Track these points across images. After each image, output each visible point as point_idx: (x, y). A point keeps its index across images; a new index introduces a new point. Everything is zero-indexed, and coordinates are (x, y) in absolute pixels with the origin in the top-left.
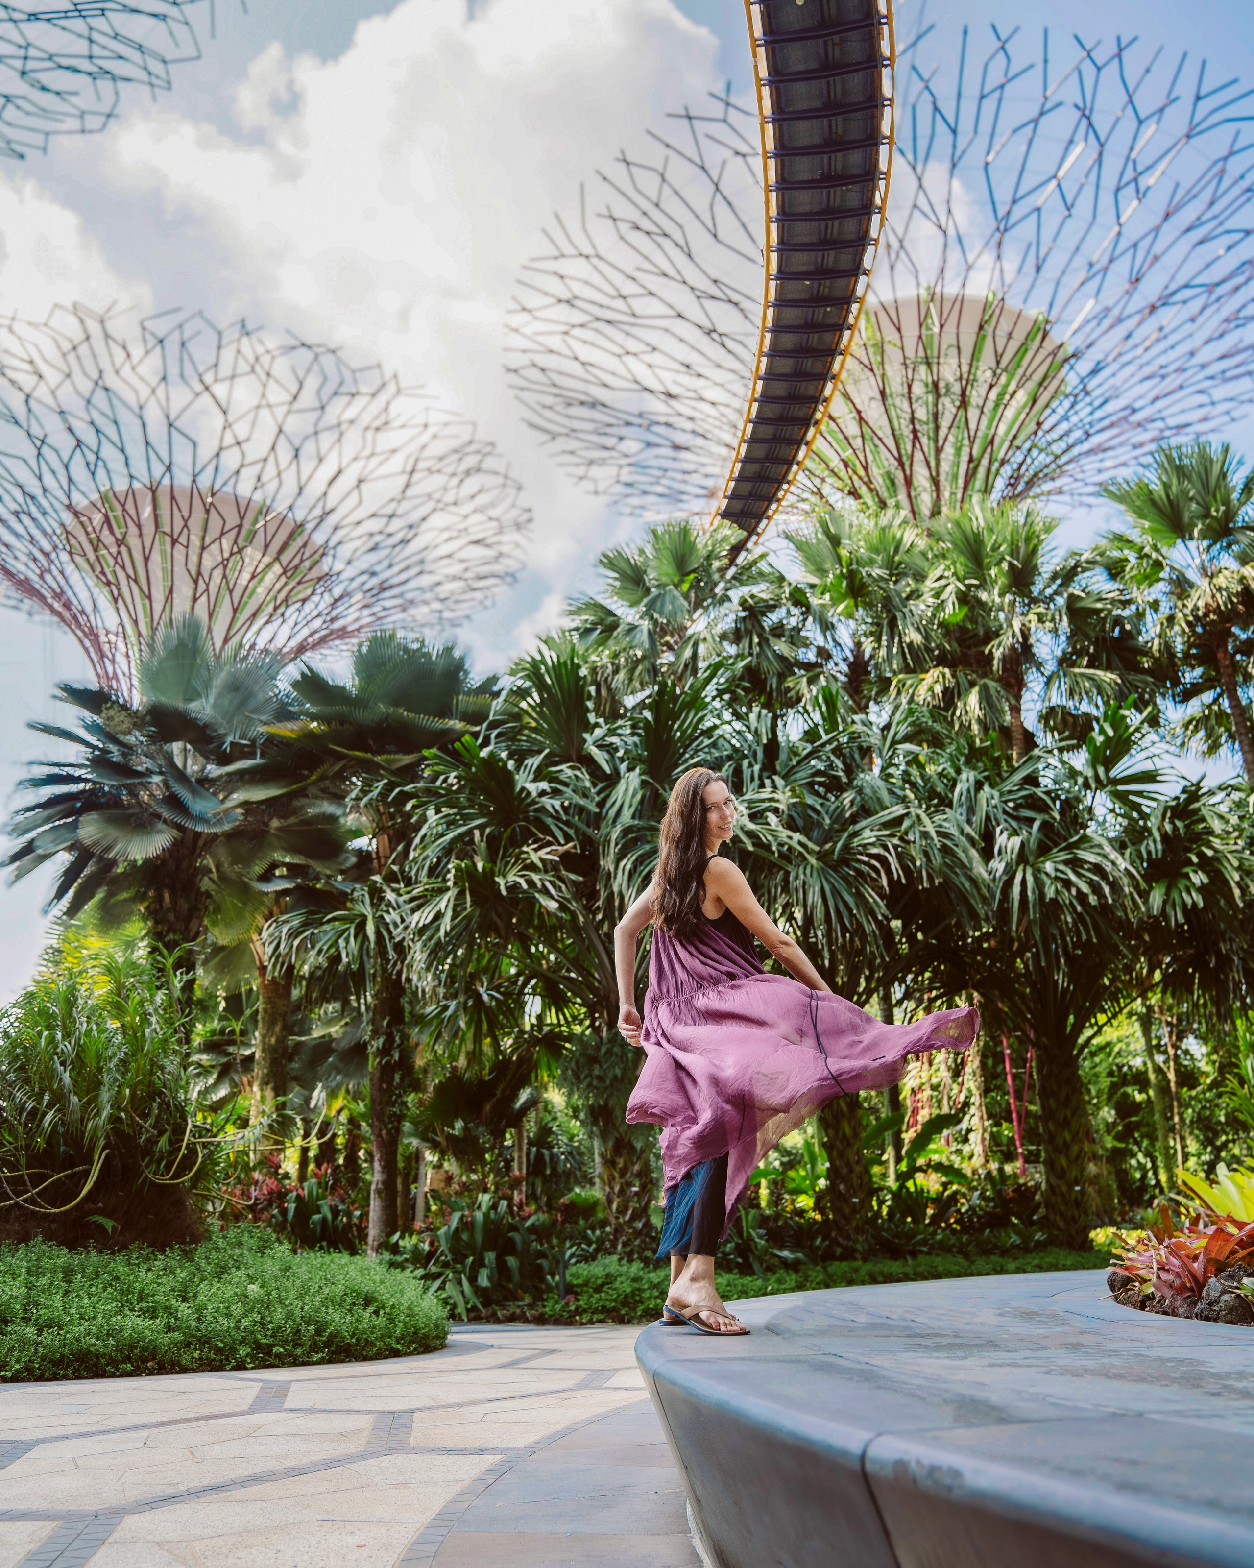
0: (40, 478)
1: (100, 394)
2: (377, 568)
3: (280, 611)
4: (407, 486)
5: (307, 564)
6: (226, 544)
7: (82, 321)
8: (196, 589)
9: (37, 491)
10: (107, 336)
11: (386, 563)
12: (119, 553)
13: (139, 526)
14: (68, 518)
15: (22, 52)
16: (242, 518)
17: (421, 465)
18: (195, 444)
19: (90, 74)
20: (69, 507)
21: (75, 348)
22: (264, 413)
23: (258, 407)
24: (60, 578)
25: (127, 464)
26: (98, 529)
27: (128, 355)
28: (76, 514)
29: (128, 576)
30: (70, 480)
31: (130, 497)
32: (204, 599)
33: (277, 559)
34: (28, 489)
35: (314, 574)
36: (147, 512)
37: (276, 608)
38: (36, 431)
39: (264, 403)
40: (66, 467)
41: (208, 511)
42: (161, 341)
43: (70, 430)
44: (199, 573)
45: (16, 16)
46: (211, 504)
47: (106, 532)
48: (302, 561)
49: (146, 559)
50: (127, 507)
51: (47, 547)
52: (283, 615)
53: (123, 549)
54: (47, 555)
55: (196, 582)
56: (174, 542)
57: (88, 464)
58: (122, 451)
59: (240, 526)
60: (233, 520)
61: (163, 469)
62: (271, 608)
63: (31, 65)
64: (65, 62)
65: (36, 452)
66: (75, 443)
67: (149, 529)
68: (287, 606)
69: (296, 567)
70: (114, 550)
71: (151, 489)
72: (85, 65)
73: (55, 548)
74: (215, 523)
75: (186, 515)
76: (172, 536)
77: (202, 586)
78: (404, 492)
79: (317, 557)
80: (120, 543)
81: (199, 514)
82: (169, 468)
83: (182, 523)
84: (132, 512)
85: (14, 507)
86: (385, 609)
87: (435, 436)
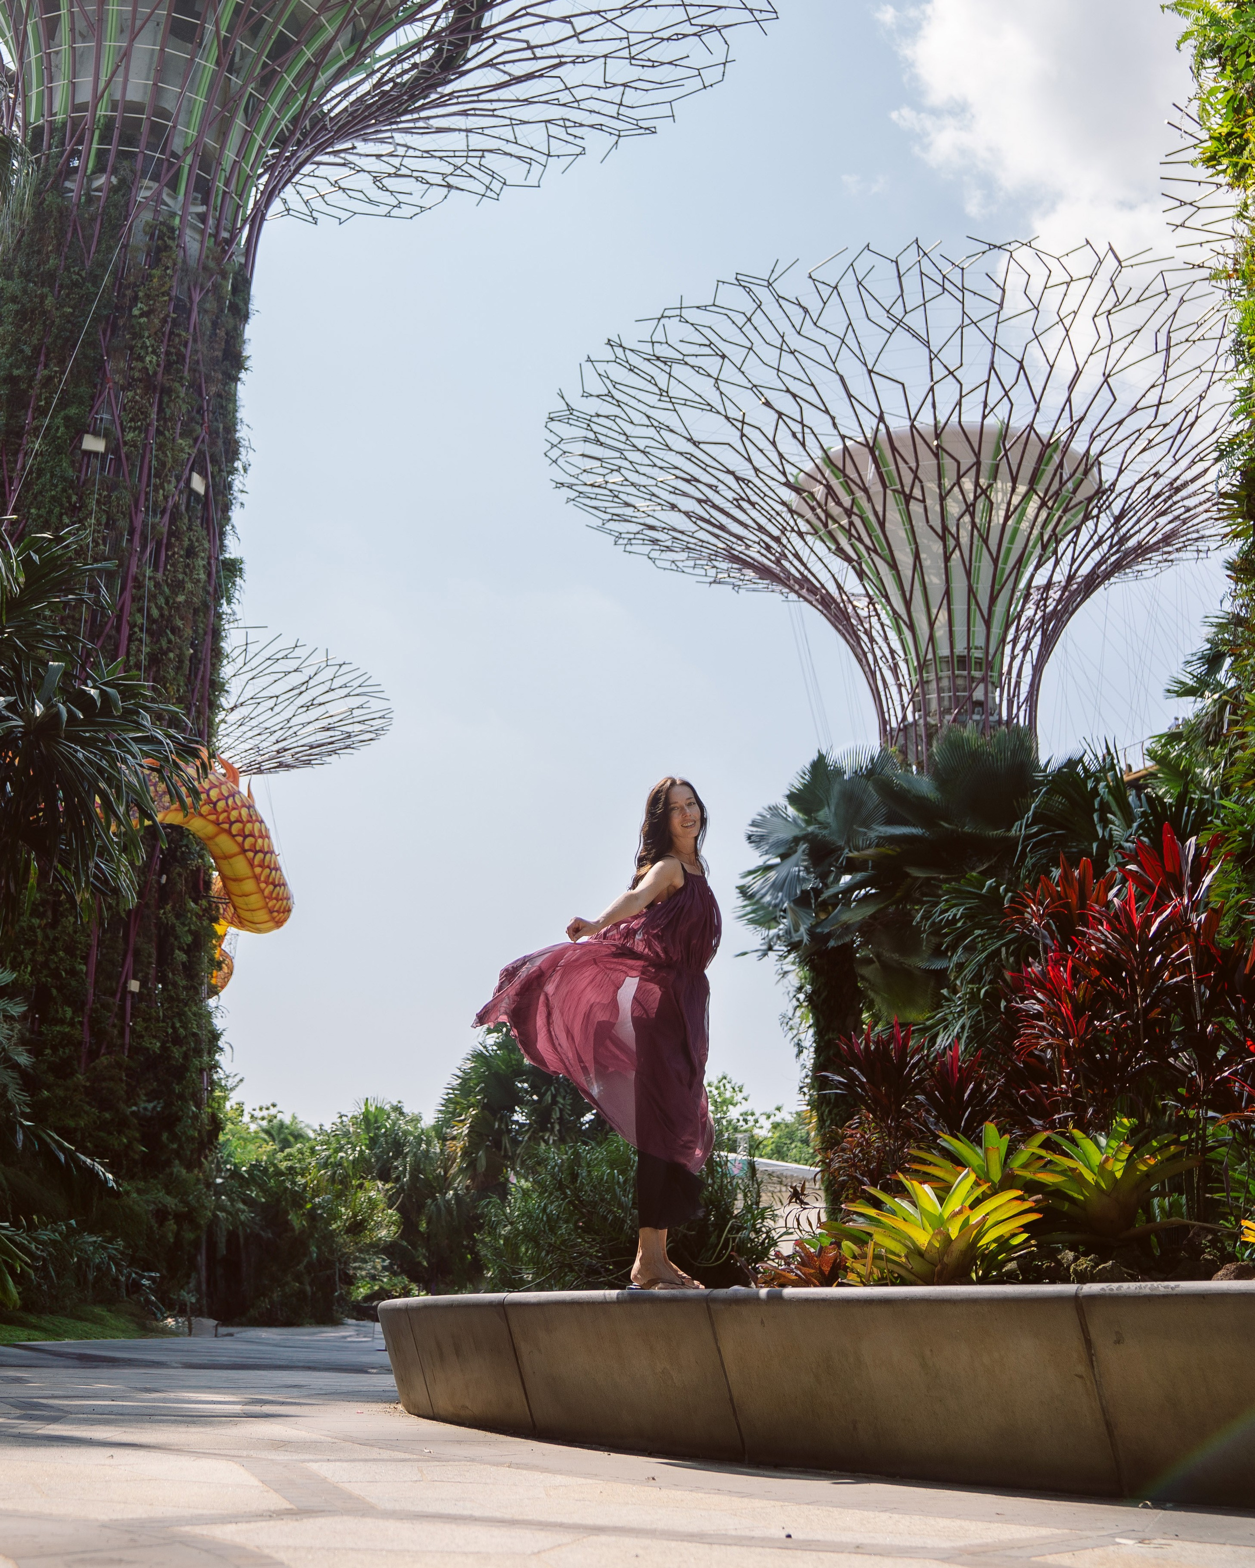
0: (749, 460)
1: (787, 358)
2: (1161, 468)
3: (1051, 549)
4: (1167, 366)
5: (1070, 485)
6: (968, 484)
7: (749, 291)
8: (945, 547)
9: (750, 474)
10: (779, 298)
11: (1169, 459)
12: (851, 523)
13: (865, 490)
14: (788, 495)
15: (625, 43)
16: (978, 455)
17: (1175, 338)
18: (903, 385)
19: (695, 34)
20: (787, 484)
21: (749, 320)
22: (971, 332)
23: (962, 327)
24: (796, 563)
25: (835, 425)
26: (823, 502)
27: (806, 311)
28: (797, 490)
29: (867, 548)
30: (781, 456)
31: (848, 459)
32: (956, 555)
33: (1032, 490)
34: (739, 474)
35: (1081, 495)
36: (870, 474)
37: (1044, 547)
38: (733, 413)
39: (967, 321)
40: (774, 443)
41: (936, 455)
42: (836, 288)
43: (767, 404)
44: (945, 528)
45: (610, 15)
46: (938, 446)
47: (831, 504)
48: (1062, 484)
49: (882, 525)
50: (848, 472)
51: (776, 533)
52: (1055, 552)
53: (856, 520)
54: (777, 540)
55: (943, 539)
56: (908, 498)
57: (794, 435)
58: (827, 412)
59: (978, 463)
60: (967, 460)
61: (876, 421)
62: (1038, 551)
63: (634, 51)
64: (665, 34)
65: (738, 434)
66: (776, 416)
67: (876, 488)
68: (1058, 542)
69: (1057, 493)
70: (845, 522)
71: (867, 445)
72: (687, 29)
73: (783, 531)
74: (949, 464)
75: (913, 465)
76: (903, 492)
77: (951, 543)
78: (1165, 372)
79: (1079, 475)
80: (849, 513)
81: (928, 462)
82: (881, 419)
83: (912, 476)
84: (854, 475)
85: (730, 495)
86: (1188, 510)
87: (1182, 301)
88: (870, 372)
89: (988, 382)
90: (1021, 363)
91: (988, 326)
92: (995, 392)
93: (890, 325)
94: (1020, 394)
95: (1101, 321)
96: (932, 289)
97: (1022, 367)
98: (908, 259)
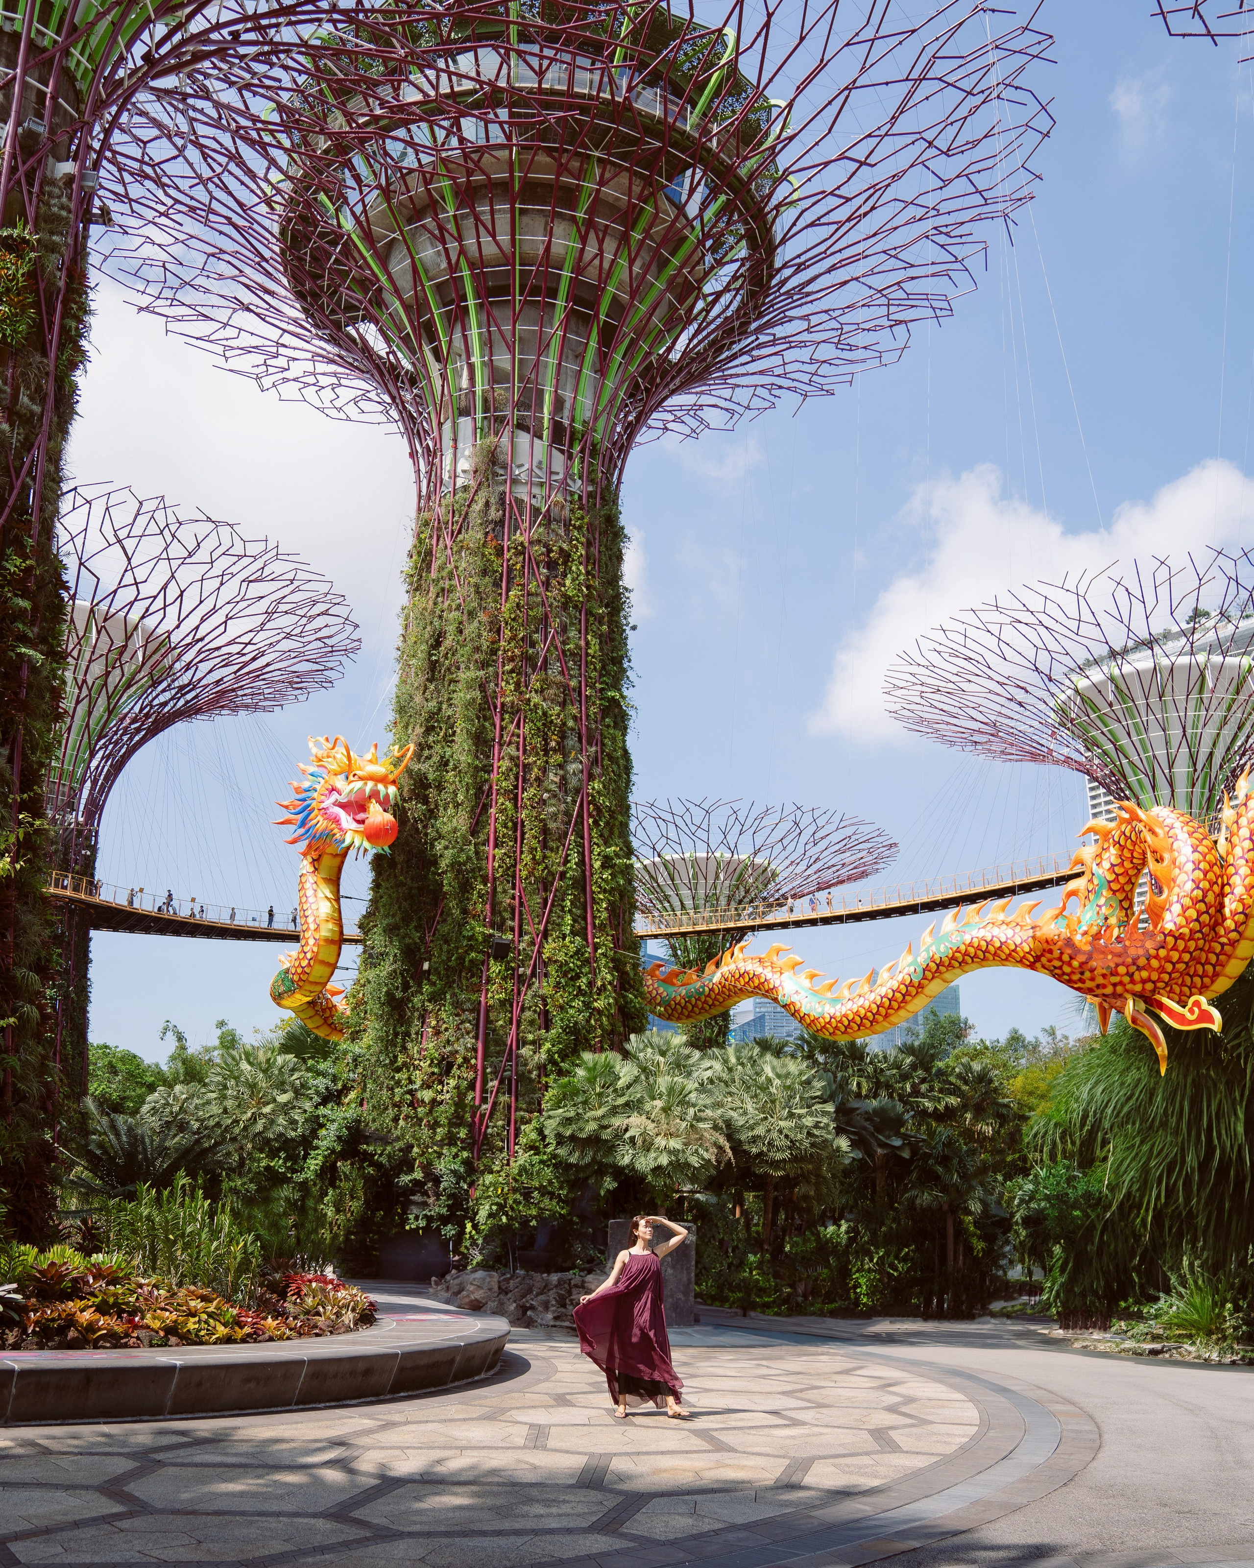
4: (266, 622)
18: (99, 581)
22: (163, 563)
23: (159, 558)
39: (164, 556)
46: (103, 627)
78: (263, 625)
88: (81, 564)
89: (155, 597)
90: (182, 592)
91: (175, 564)
92: (159, 603)
93: (113, 540)
94: (172, 611)
95: (245, 584)
96: (153, 529)
97: (181, 595)
98: (148, 506)
